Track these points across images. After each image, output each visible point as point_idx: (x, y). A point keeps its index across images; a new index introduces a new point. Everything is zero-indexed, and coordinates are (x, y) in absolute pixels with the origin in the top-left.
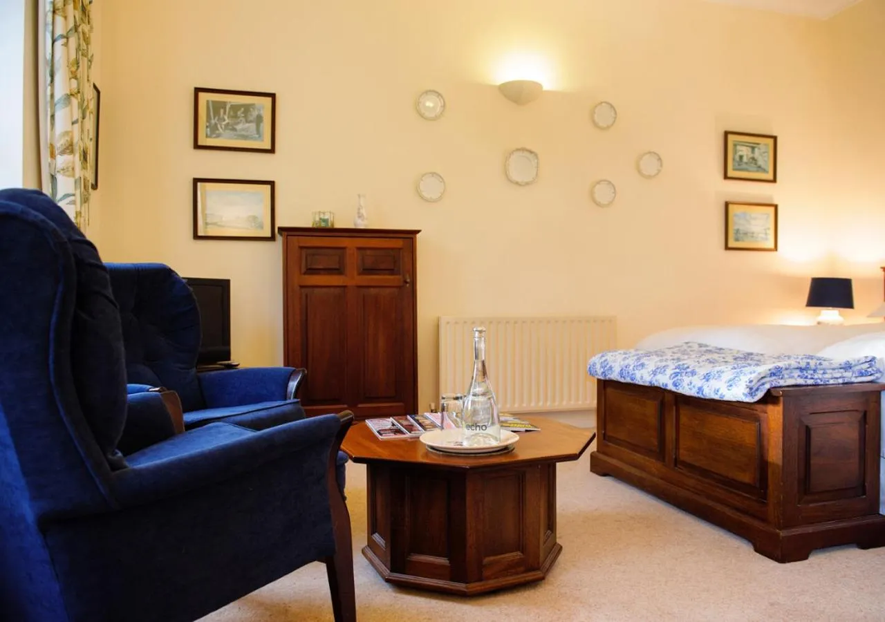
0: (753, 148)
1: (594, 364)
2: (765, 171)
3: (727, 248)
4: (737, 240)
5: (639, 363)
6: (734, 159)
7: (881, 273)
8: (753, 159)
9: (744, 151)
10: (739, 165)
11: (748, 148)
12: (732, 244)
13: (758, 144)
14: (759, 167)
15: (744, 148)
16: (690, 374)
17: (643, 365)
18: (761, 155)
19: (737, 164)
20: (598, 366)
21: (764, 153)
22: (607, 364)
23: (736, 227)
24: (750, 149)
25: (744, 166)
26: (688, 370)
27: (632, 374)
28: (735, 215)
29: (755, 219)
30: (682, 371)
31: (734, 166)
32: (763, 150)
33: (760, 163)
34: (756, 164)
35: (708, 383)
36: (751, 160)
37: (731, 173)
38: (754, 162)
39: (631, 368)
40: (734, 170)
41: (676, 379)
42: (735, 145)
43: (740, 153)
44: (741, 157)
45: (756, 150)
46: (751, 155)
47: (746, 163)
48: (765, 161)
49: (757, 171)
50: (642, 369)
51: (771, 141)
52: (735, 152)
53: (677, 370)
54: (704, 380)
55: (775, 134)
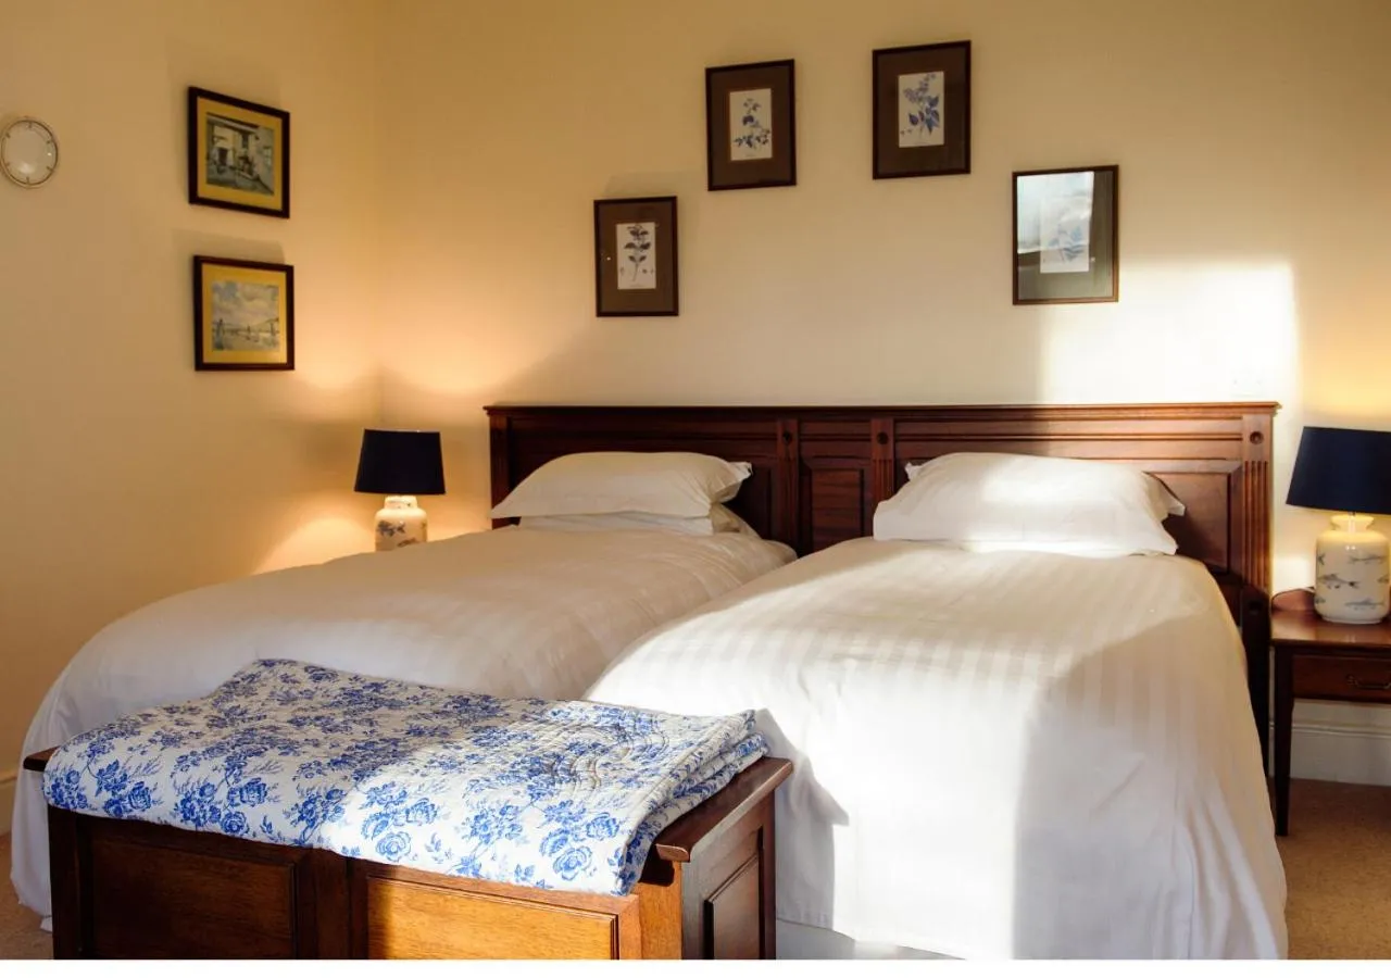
0: (245, 135)
1: (72, 775)
2: (267, 190)
3: (201, 365)
4: (219, 346)
5: (244, 782)
6: (208, 157)
7: (485, 419)
8: (246, 159)
9: (228, 140)
10: (220, 172)
11: (237, 133)
12: (210, 356)
13: (255, 126)
14: (258, 179)
15: (228, 134)
16: (421, 817)
17: (257, 787)
18: (259, 152)
19: (214, 167)
20: (89, 784)
21: (266, 148)
22: (125, 777)
23: (217, 318)
24: (240, 138)
25: (228, 175)
26: (409, 802)
27: (229, 816)
28: (216, 289)
29: (251, 298)
30: (393, 807)
31: (209, 171)
32: (263, 141)
33: (259, 170)
34: (250, 172)
35: (491, 849)
36: (241, 163)
37: (205, 190)
38: (247, 166)
39: (222, 794)
40: (210, 181)
41: (383, 835)
42: (211, 124)
43: (220, 144)
44: (223, 152)
45: (251, 138)
46: (241, 151)
47: (232, 168)
48: (266, 165)
49: (253, 189)
50: (260, 801)
51: (276, 123)
52: (211, 139)
53: (377, 808)
54: (476, 840)
55: (284, 108)
